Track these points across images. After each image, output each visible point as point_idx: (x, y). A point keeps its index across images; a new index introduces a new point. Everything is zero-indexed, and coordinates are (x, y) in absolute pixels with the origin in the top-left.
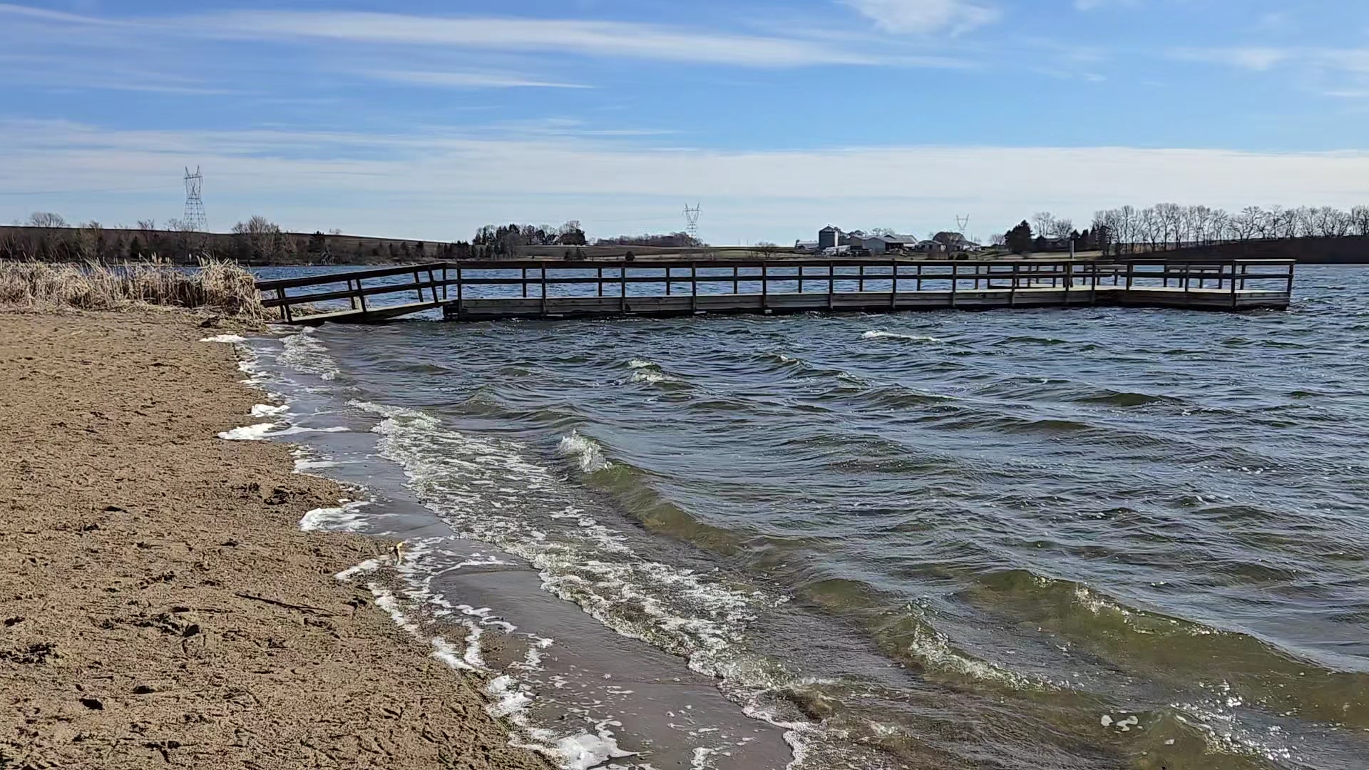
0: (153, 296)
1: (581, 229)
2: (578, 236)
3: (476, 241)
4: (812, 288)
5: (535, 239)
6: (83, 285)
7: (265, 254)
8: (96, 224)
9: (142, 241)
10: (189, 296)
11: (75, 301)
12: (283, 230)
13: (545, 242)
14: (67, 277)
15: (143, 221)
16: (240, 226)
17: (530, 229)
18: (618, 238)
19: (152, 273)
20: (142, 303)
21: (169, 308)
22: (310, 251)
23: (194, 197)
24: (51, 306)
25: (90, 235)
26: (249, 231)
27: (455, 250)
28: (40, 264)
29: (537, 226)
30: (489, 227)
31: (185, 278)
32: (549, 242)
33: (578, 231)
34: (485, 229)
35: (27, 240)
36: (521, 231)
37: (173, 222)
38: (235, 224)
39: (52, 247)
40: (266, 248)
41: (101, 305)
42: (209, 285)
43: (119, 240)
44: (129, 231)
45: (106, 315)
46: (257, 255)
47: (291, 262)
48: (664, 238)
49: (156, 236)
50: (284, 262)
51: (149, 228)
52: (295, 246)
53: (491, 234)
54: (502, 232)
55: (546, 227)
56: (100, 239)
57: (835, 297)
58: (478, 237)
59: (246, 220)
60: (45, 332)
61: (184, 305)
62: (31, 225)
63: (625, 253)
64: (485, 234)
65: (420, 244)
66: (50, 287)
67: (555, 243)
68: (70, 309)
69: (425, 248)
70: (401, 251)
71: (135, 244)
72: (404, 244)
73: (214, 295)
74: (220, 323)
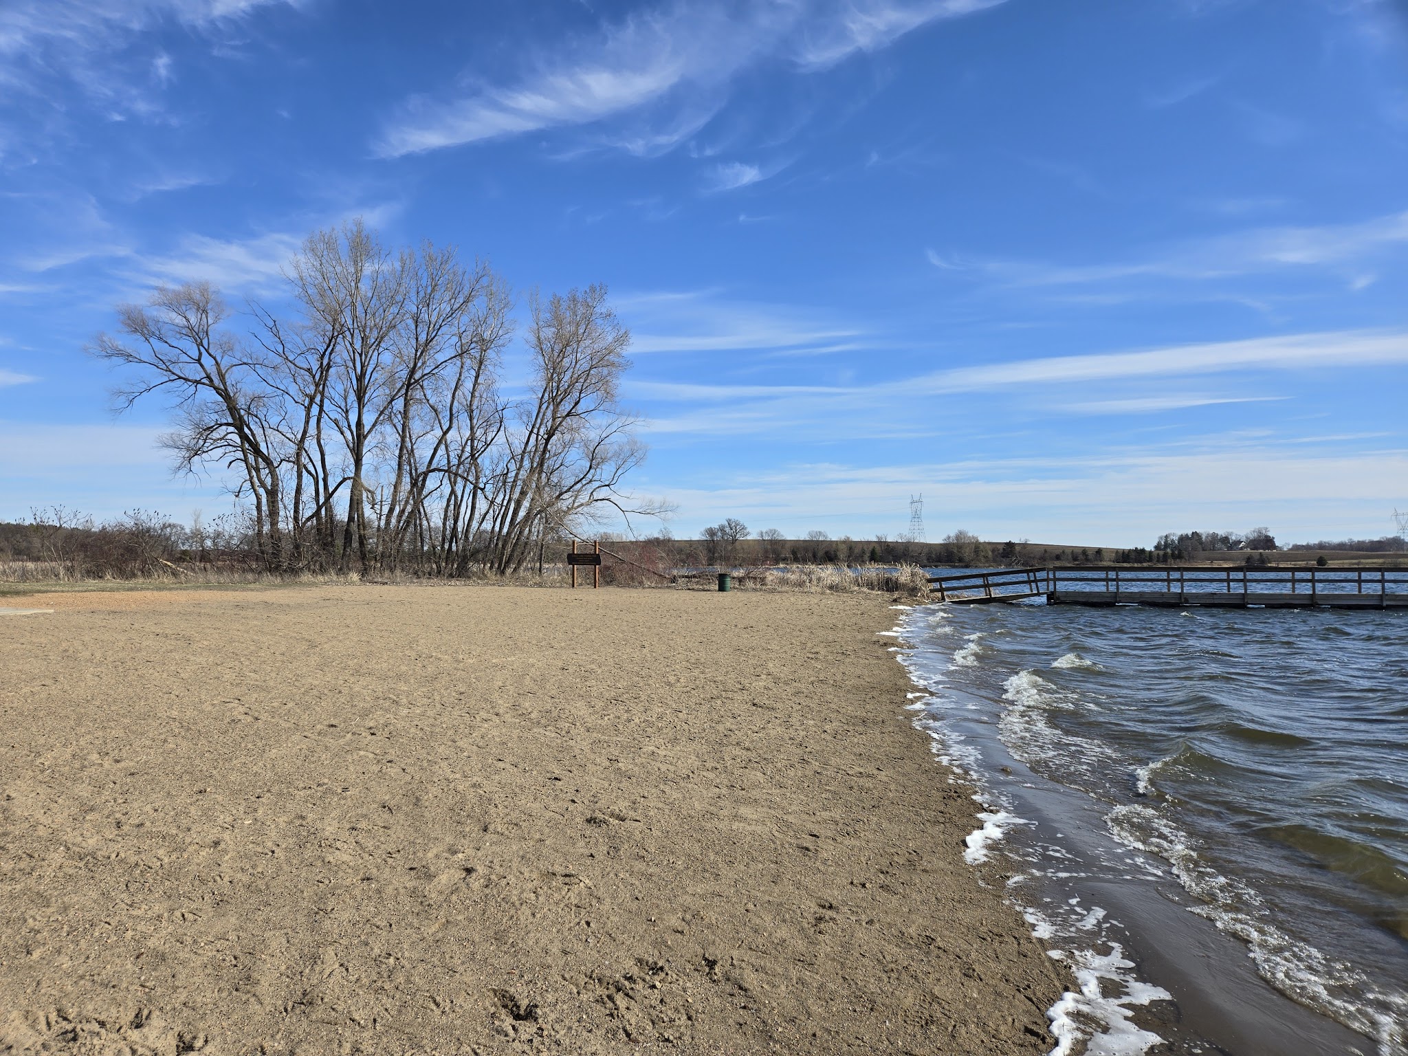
0: (871, 586)
1: (1271, 534)
2: (1268, 542)
3: (1157, 547)
4: (1368, 589)
5: (1219, 545)
6: (836, 579)
7: (967, 559)
8: (848, 538)
9: (878, 549)
10: (890, 586)
11: (831, 588)
12: (981, 540)
13: (1230, 548)
14: (828, 573)
15: (879, 535)
16: (949, 538)
17: (1214, 536)
18: (1317, 542)
19: (873, 571)
20: (865, 589)
21: (879, 592)
22: (1003, 557)
23: (916, 516)
24: (819, 589)
25: (844, 546)
26: (955, 541)
27: (1133, 556)
28: (813, 567)
29: (1221, 532)
30: (1170, 535)
31: (889, 576)
32: (1235, 548)
33: (1267, 537)
34: (1166, 537)
35: (806, 550)
36: (1204, 537)
37: (901, 535)
38: (945, 536)
39: (820, 554)
40: (967, 554)
41: (844, 590)
42: (902, 579)
43: (863, 549)
44: (869, 543)
45: (845, 595)
46: (961, 560)
47: (987, 565)
48: (1372, 542)
49: (888, 546)
50: (980, 565)
51: (884, 540)
52: (990, 553)
53: (1173, 541)
54: (1183, 539)
55: (1231, 534)
56: (851, 548)
57: (1387, 597)
58: (1159, 543)
59: (953, 534)
60: (816, 601)
61: (887, 591)
62: (807, 539)
63: (1317, 558)
64: (1166, 541)
65: (1099, 551)
66: (819, 579)
67: (1241, 548)
68: (828, 591)
69: (1104, 553)
70: (1081, 557)
71: (873, 552)
72: (1084, 551)
73: (904, 585)
74: (903, 600)
